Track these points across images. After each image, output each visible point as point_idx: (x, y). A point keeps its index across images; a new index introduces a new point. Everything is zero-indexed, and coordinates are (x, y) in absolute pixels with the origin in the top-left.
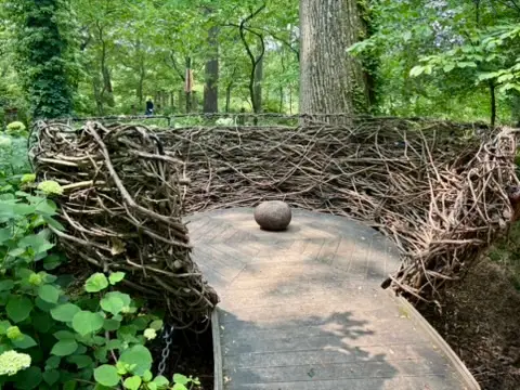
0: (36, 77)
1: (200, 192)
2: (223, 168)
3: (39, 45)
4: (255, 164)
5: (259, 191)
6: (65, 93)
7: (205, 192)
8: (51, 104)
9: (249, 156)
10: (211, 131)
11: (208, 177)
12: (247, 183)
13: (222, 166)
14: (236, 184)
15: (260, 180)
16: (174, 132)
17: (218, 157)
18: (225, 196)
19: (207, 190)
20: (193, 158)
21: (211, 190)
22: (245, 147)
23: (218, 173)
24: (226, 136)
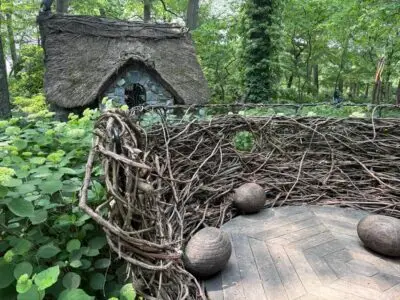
0: (250, 74)
1: (315, 183)
2: (349, 162)
3: (255, 51)
4: (390, 163)
5: (391, 196)
6: (267, 85)
7: (321, 184)
8: (256, 94)
9: (384, 153)
10: (341, 122)
11: (329, 168)
12: (376, 184)
13: (349, 159)
14: (361, 182)
15: (393, 183)
16: (299, 121)
17: (345, 149)
18: (345, 192)
19: (324, 182)
20: (315, 147)
21: (329, 183)
22: (382, 141)
23: (342, 167)
24: (359, 128)
